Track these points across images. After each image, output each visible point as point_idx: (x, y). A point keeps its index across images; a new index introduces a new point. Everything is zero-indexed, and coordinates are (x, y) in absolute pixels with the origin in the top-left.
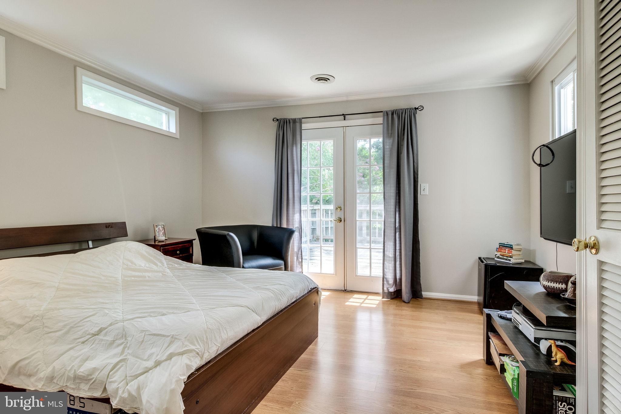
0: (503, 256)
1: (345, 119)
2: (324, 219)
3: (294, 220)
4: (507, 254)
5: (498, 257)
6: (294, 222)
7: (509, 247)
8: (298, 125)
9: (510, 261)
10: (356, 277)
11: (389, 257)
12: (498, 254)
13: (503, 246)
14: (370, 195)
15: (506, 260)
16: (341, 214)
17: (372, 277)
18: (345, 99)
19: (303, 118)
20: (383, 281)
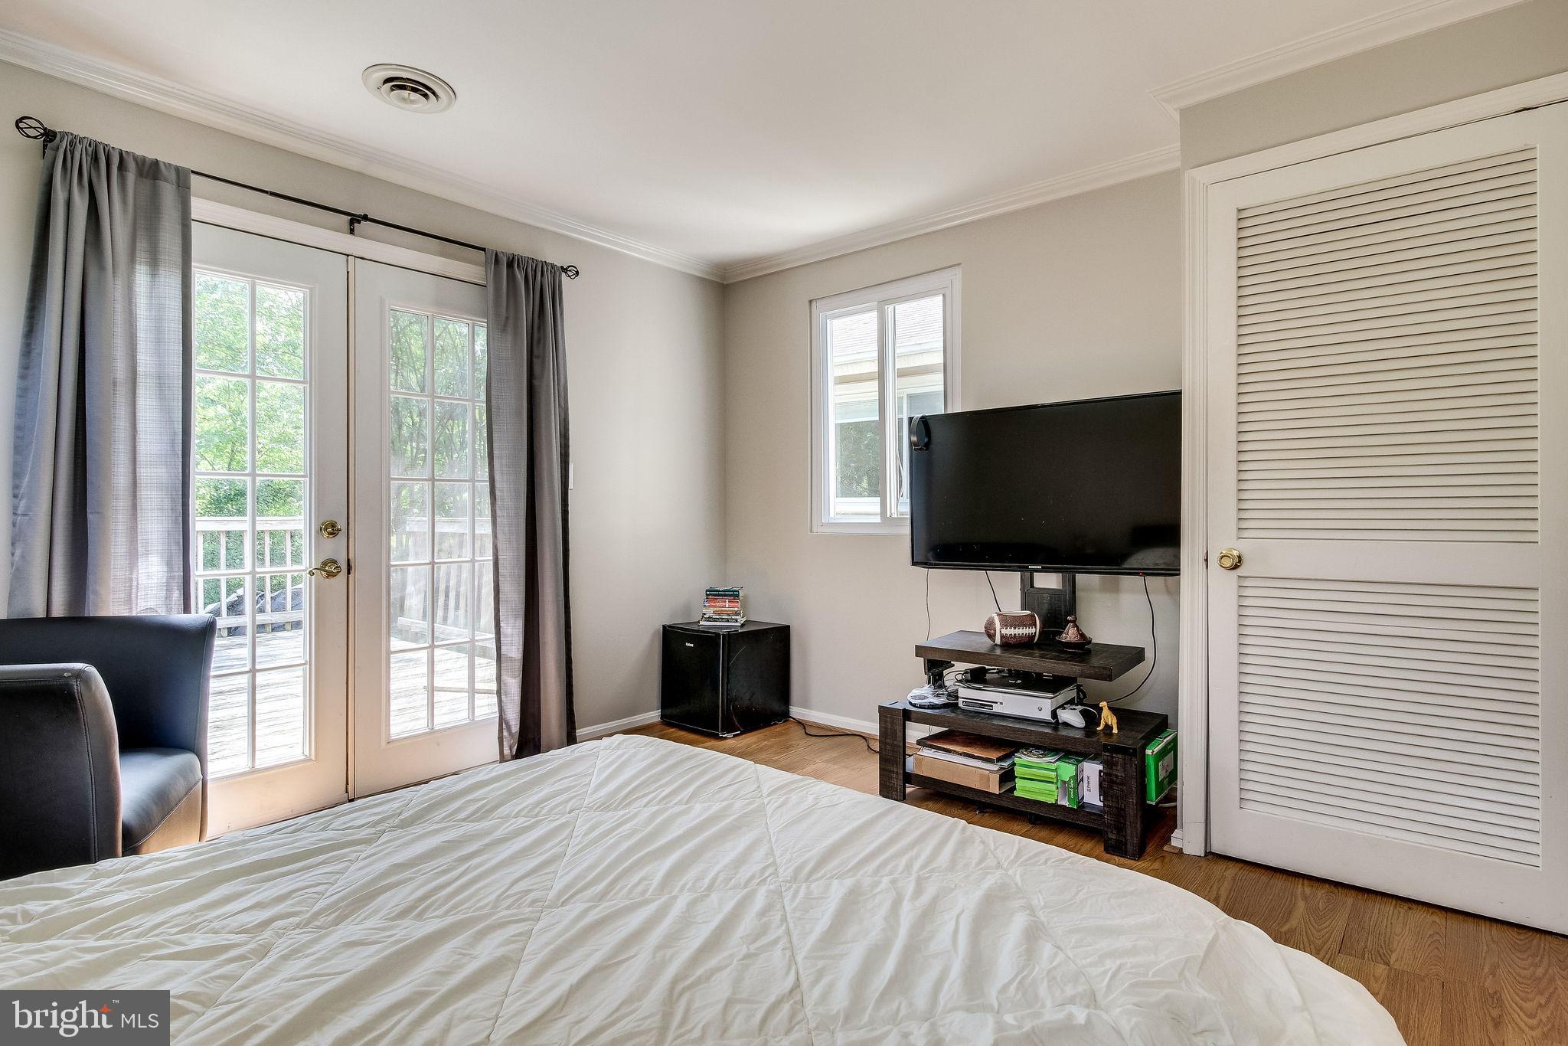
0: (719, 614)
1: (352, 232)
2: (268, 568)
3: (135, 584)
4: (727, 609)
5: (709, 619)
6: (134, 591)
7: (730, 595)
8: (168, 193)
9: (737, 621)
10: (389, 746)
11: (511, 659)
12: (709, 612)
13: (713, 594)
14: (433, 484)
15: (728, 621)
16: (335, 548)
17: (439, 731)
18: (353, 163)
19: (193, 172)
20: (501, 731)
